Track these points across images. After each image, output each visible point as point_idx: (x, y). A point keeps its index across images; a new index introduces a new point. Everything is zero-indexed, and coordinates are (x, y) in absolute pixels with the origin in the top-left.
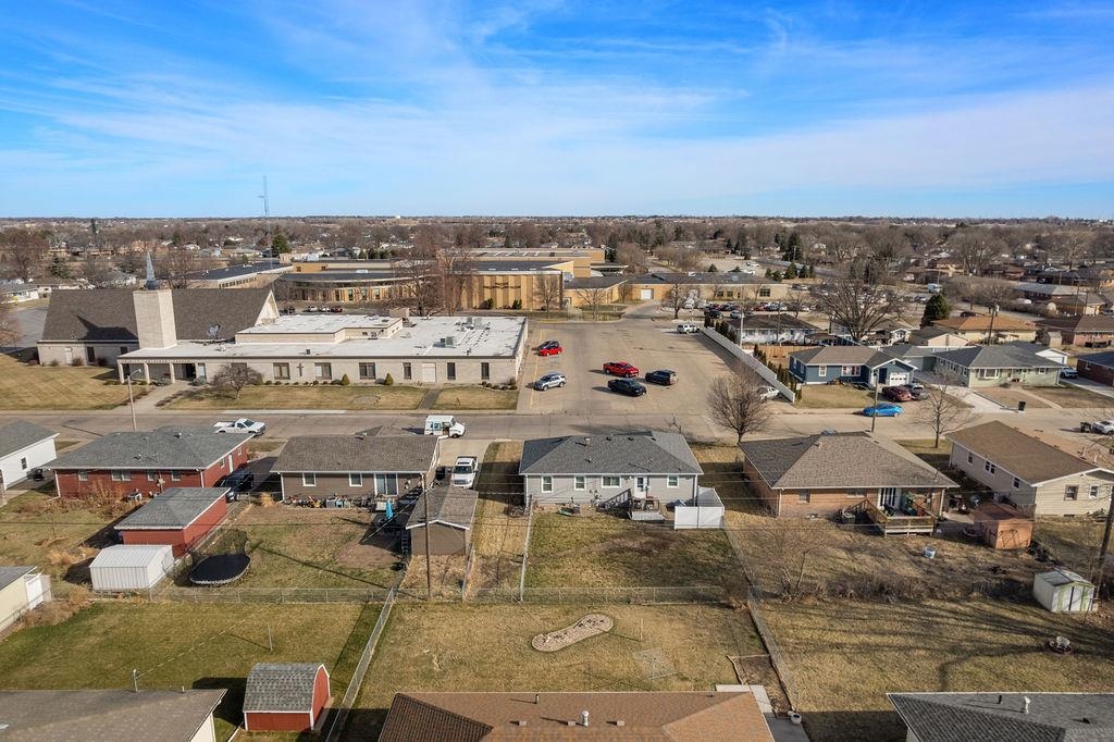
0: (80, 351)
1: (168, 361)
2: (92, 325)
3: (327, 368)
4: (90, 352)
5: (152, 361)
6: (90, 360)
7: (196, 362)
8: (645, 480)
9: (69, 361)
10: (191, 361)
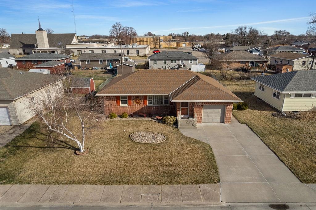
0: (21, 51)
1: (47, 50)
2: (24, 44)
3: (93, 51)
4: (24, 51)
5: (42, 50)
6: (24, 54)
7: (55, 50)
8: (183, 61)
9: (18, 54)
10: (53, 50)
